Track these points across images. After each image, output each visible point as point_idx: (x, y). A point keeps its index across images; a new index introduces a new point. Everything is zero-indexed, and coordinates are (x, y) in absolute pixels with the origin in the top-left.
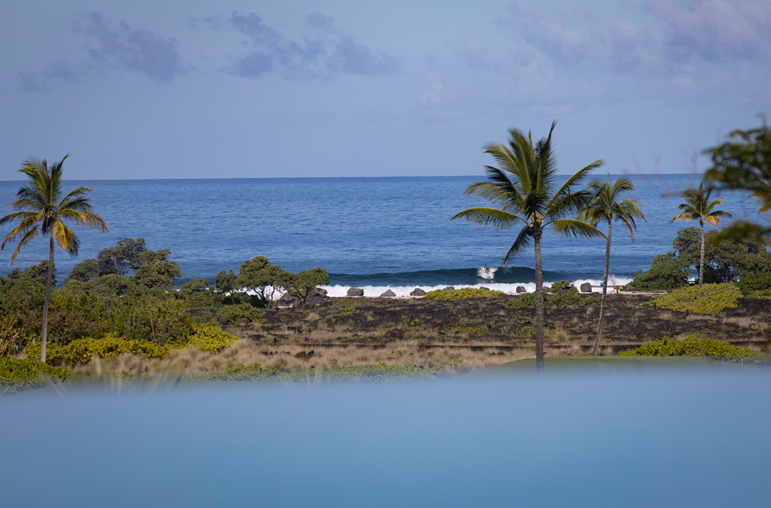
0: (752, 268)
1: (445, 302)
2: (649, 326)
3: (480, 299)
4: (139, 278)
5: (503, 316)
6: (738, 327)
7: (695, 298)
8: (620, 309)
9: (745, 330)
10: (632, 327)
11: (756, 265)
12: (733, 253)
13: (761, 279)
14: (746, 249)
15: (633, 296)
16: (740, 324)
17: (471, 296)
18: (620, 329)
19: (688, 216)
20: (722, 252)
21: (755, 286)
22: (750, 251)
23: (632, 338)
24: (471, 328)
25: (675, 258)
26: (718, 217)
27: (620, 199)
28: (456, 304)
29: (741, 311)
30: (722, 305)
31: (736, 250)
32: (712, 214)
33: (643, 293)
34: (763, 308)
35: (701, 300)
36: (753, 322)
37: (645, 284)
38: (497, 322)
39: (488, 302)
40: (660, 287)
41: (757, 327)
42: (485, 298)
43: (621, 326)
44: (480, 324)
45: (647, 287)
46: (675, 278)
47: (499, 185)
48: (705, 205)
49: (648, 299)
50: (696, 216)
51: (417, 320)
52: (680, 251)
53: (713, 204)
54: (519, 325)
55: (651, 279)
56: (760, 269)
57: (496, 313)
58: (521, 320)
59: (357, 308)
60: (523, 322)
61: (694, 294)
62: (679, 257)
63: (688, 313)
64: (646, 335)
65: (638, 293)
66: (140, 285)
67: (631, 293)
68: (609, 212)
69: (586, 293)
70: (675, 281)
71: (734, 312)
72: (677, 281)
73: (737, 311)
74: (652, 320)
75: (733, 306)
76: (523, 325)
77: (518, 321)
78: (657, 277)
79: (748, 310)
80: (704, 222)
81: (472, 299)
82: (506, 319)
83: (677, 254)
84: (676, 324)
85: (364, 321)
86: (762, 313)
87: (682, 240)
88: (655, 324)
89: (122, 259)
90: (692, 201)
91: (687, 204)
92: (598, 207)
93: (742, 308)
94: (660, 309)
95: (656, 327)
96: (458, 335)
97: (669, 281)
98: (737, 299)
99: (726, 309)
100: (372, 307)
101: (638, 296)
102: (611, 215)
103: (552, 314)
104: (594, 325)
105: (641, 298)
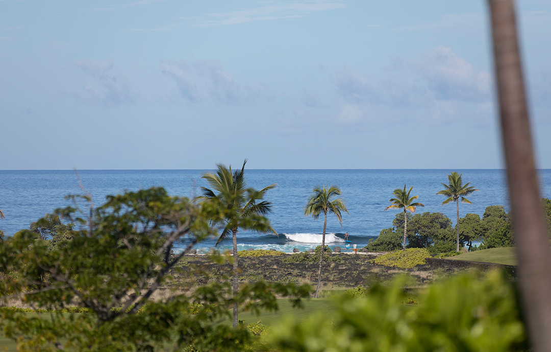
0: (442, 238)
1: (246, 258)
2: (363, 277)
3: (268, 257)
4: (55, 242)
5: (275, 269)
6: (420, 277)
7: (400, 258)
8: (352, 264)
9: (423, 279)
10: (353, 277)
11: (445, 236)
12: (430, 229)
13: (446, 246)
14: (439, 226)
15: (365, 255)
16: (421, 276)
17: (262, 255)
18: (346, 278)
19: (396, 206)
20: (422, 228)
21: (442, 250)
22: (441, 227)
23: (351, 284)
24: (252, 277)
25: (394, 231)
26: (415, 207)
27: (332, 199)
28: (252, 260)
29: (427, 267)
30: (416, 262)
31: (432, 227)
32: (412, 205)
33: (373, 253)
34: (440, 264)
35: (403, 259)
36: (430, 274)
37: (374, 247)
38: (270, 273)
39: (273, 259)
40: (384, 250)
41: (431, 278)
42: (272, 256)
43: (346, 277)
44: (259, 274)
45: (376, 249)
46: (393, 244)
47: (210, 198)
48: (407, 199)
49: (375, 257)
50: (402, 206)
51: (221, 271)
52: (397, 227)
53: (412, 199)
54: (284, 275)
55: (379, 245)
56: (447, 239)
57: (271, 267)
58: (286, 272)
59: (188, 262)
60: (287, 273)
61: (399, 256)
62: (396, 231)
63: (394, 268)
64: (362, 282)
65: (370, 253)
66: (55, 246)
67: (365, 253)
68: (325, 207)
69: (337, 253)
70: (393, 245)
71: (423, 267)
72: (394, 246)
73: (425, 267)
74: (367, 273)
75: (423, 263)
76: (286, 275)
77: (284, 273)
78: (382, 243)
79: (431, 266)
80: (407, 210)
81: (264, 257)
82: (277, 271)
83: (395, 229)
84: (381, 275)
85: (188, 271)
86: (439, 268)
87: (398, 220)
88: (368, 275)
89: (45, 229)
90: (399, 197)
91: (396, 198)
92: (318, 204)
93: (428, 265)
94: (377, 265)
95: (368, 277)
96: (242, 281)
97: (390, 246)
98: (426, 259)
99: (418, 265)
100: (199, 261)
101: (369, 255)
102: (326, 209)
103: (309, 267)
104: (330, 276)
105: (370, 257)
